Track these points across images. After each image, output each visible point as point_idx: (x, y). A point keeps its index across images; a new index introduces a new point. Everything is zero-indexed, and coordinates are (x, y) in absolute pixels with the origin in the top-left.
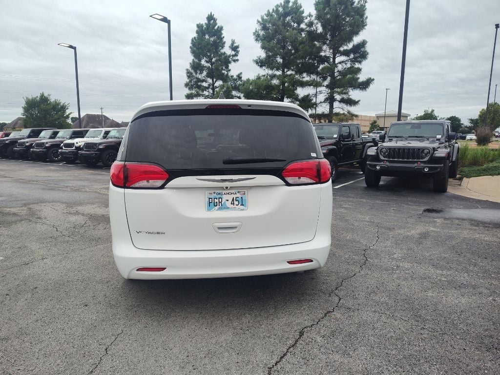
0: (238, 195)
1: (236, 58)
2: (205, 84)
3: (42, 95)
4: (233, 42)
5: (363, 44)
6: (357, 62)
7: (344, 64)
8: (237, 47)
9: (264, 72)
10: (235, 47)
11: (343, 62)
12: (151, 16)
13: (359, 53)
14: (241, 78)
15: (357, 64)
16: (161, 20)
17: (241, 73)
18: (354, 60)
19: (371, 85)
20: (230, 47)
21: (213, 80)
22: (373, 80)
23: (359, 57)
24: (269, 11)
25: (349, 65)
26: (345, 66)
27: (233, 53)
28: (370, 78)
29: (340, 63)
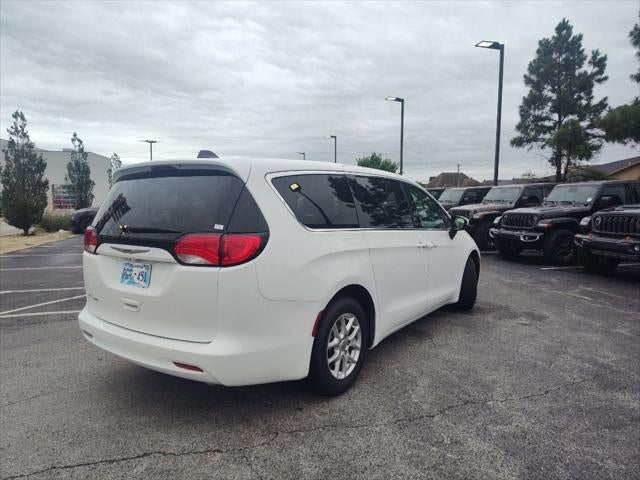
1: (601, 76)
2: (547, 123)
3: (374, 155)
4: (596, 54)
8: (604, 60)
10: (600, 59)
12: (477, 46)
16: (490, 47)
20: (591, 62)
21: (560, 117)
27: (596, 69)
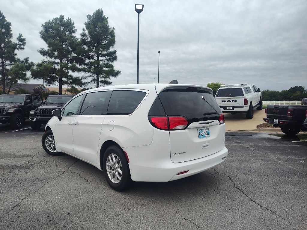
0: (207, 130)
1: (22, 47)
4: (21, 36)
5: (115, 52)
6: (111, 61)
7: (103, 62)
8: (24, 40)
9: (47, 59)
10: (22, 39)
11: (103, 60)
13: (112, 57)
14: (28, 61)
15: (110, 62)
17: (28, 58)
18: (109, 60)
19: (119, 75)
20: (17, 38)
21: (2, 60)
22: (120, 72)
23: (112, 59)
24: (50, 20)
25: (106, 62)
26: (104, 63)
27: (20, 43)
28: (119, 71)
29: (101, 60)
